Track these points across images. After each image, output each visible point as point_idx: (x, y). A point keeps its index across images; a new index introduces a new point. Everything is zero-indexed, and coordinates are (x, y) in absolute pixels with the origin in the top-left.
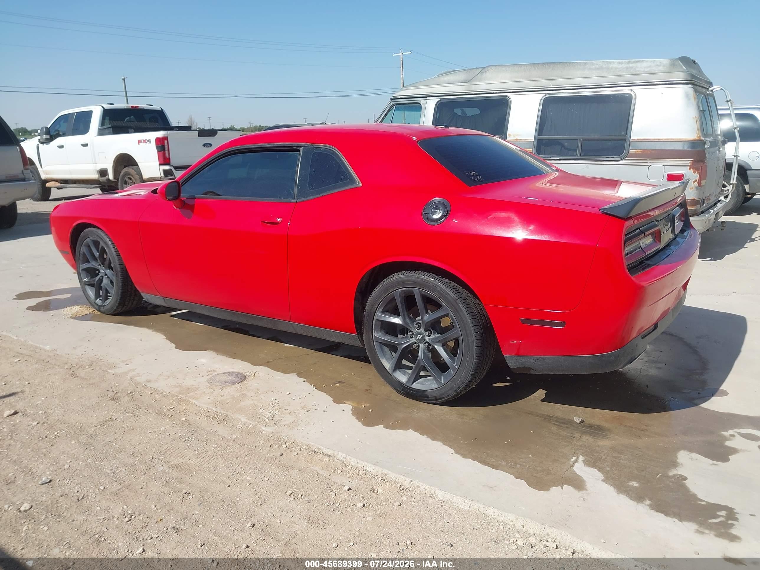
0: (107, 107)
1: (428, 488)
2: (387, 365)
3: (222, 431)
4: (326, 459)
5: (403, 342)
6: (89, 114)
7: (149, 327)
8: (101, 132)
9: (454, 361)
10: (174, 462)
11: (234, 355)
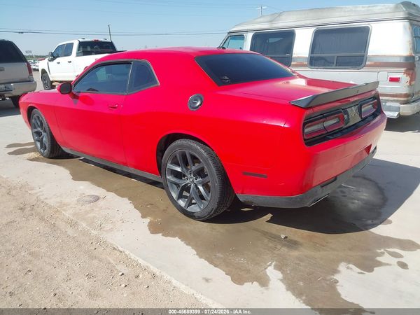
0: (81, 40)
1: (169, 277)
2: (175, 196)
3: (70, 231)
4: (118, 253)
5: (183, 182)
6: (72, 45)
7: (64, 166)
8: (78, 55)
9: (208, 196)
10: (32, 250)
11: (99, 185)
